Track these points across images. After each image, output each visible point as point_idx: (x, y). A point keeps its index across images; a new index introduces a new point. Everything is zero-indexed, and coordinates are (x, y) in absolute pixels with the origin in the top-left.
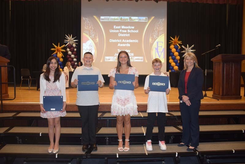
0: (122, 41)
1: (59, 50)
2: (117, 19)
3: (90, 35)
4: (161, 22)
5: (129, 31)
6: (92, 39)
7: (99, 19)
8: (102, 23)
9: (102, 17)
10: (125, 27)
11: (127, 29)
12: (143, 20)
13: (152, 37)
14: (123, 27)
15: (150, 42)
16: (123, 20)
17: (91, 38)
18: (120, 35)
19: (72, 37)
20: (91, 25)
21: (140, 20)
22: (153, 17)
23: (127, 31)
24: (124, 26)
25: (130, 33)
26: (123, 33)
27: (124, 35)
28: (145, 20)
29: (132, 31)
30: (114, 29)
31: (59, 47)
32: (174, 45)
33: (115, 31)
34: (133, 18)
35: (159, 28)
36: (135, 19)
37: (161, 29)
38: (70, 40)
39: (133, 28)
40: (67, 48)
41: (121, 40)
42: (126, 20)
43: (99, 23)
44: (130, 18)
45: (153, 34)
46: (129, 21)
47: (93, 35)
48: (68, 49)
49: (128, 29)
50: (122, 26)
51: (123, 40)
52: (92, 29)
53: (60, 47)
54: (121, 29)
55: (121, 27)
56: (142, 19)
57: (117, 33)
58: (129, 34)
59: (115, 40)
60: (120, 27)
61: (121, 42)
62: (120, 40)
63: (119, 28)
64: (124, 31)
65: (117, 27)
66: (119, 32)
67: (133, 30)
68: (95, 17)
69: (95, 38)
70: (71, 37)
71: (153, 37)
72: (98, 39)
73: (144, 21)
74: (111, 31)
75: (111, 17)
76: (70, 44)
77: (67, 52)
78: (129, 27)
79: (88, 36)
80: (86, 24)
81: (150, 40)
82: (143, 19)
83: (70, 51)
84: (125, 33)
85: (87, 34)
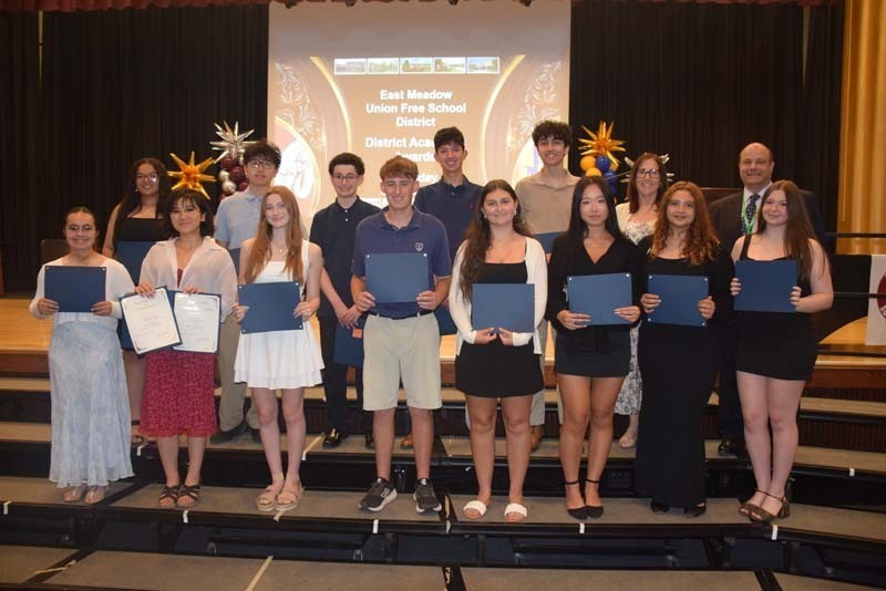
0: (408, 143)
1: (193, 175)
2: (391, 67)
3: (297, 125)
4: (548, 75)
5: (432, 108)
6: (307, 139)
7: (331, 67)
8: (339, 80)
9: (339, 62)
10: (420, 94)
11: (425, 103)
12: (484, 68)
13: (515, 129)
14: (412, 95)
15: (508, 145)
16: (414, 69)
17: (301, 133)
18: (400, 121)
19: (240, 133)
20: (302, 88)
21: (473, 67)
22: (520, 58)
23: (427, 108)
24: (415, 91)
25: (435, 115)
26: (411, 116)
27: (416, 122)
28: (489, 68)
29: (445, 108)
30: (384, 101)
31: (192, 167)
32: (596, 157)
33: (384, 109)
34: (447, 61)
35: (542, 97)
36: (456, 66)
37: (550, 100)
38: (232, 141)
39: (448, 95)
40: (220, 170)
41: (404, 140)
42: (422, 70)
43: (328, 84)
44: (438, 62)
45: (520, 117)
46: (433, 71)
47: (309, 125)
48: (224, 174)
49: (430, 101)
50: (409, 91)
51: (413, 139)
52: (304, 104)
53: (196, 164)
54: (405, 100)
55: (405, 95)
56: (479, 65)
57: (393, 116)
58: (433, 120)
59: (386, 140)
60: (402, 93)
61: (405, 146)
62: (401, 138)
63: (397, 98)
64: (415, 109)
65: (391, 96)
66: (399, 114)
67: (448, 102)
68: (315, 60)
69: (316, 135)
70: (236, 132)
71: (519, 126)
72: (324, 138)
73: (486, 72)
74: (372, 109)
75: (370, 60)
76: (229, 154)
77: (220, 183)
78: (435, 95)
79: (290, 128)
80: (286, 87)
81: (510, 138)
82: (484, 64)
83: (230, 179)
84: (419, 115)
85: (288, 120)
